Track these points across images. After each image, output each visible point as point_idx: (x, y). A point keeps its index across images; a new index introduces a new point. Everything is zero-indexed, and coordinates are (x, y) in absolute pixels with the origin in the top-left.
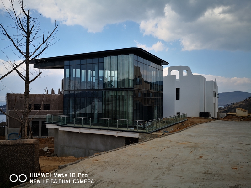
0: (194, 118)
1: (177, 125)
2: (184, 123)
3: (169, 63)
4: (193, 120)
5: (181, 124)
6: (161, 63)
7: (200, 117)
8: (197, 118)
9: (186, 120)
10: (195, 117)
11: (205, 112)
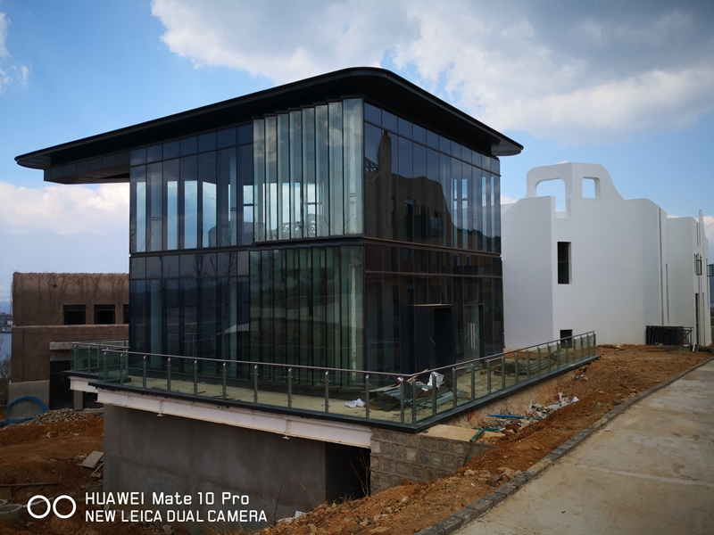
0: (625, 348)
1: (554, 382)
2: (585, 370)
3: (521, 147)
4: (621, 357)
5: (571, 375)
6: (494, 149)
7: (647, 344)
8: (638, 348)
9: (593, 360)
10: (630, 346)
11: (665, 325)
